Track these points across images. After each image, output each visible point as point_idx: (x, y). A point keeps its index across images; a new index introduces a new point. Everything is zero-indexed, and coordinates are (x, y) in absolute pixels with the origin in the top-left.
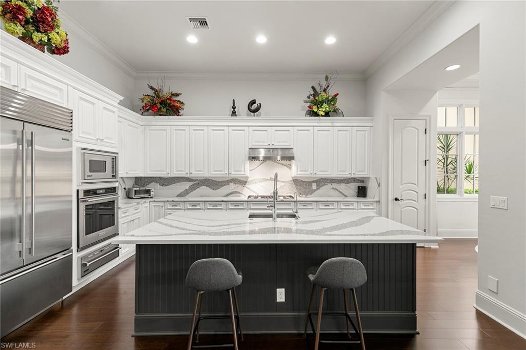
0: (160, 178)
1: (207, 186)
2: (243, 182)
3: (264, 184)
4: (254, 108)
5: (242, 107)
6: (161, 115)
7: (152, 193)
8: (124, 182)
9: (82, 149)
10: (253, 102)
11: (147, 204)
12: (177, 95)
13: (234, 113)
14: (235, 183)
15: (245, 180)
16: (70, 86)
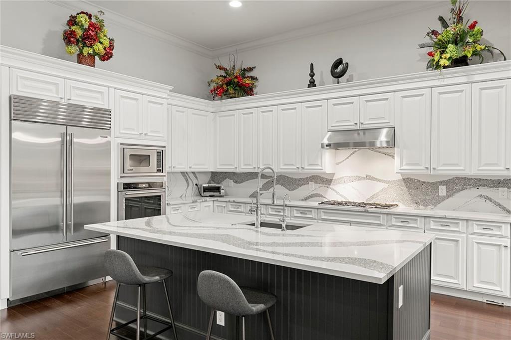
0: (234, 173)
1: (282, 185)
2: (325, 181)
3: (356, 184)
4: (339, 70)
5: (323, 70)
6: (231, 98)
7: (222, 191)
8: (197, 178)
9: (122, 144)
10: (339, 62)
11: (211, 204)
12: (251, 69)
13: (312, 84)
14: (316, 183)
15: (329, 178)
16: (111, 87)
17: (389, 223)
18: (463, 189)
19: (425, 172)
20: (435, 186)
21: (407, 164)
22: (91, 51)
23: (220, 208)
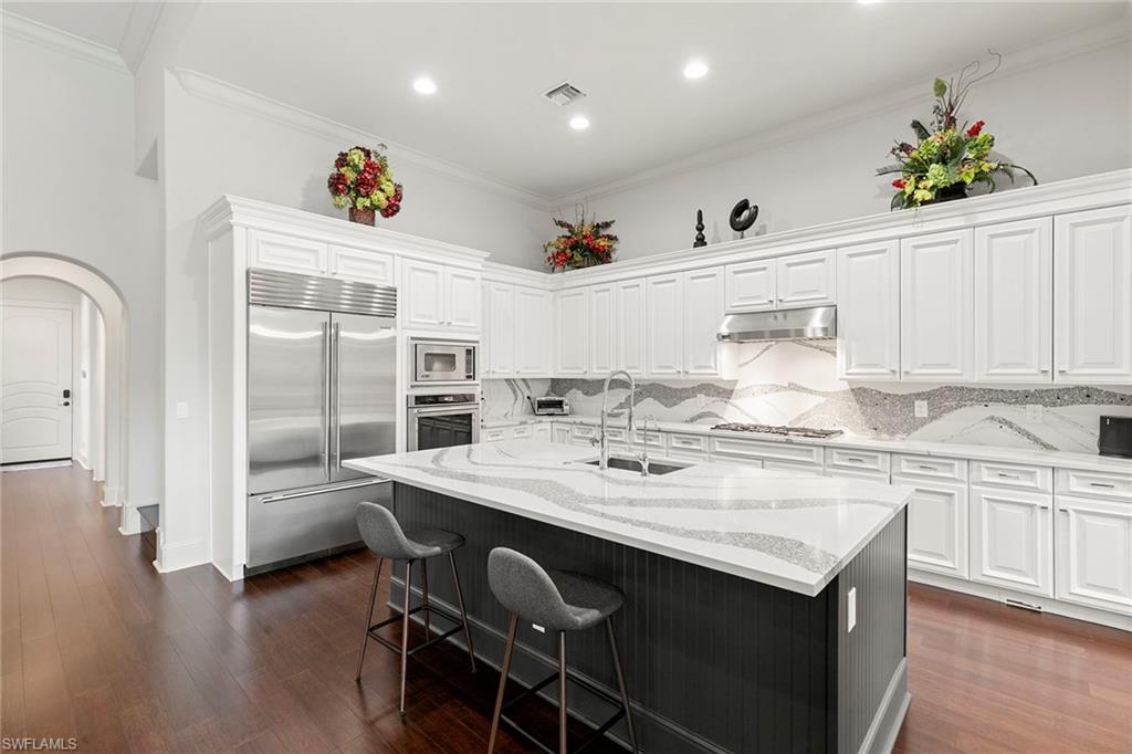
0: (584, 381)
1: (655, 398)
2: (724, 392)
3: (772, 397)
4: (743, 217)
5: (718, 220)
6: (579, 268)
7: (565, 407)
8: (529, 387)
9: (412, 338)
10: (744, 205)
11: (548, 426)
12: (607, 225)
13: (701, 242)
14: (708, 395)
15: (729, 388)
16: (398, 255)
17: (829, 462)
18: (959, 406)
19: (889, 378)
20: (908, 401)
21: (858, 365)
22: (368, 203)
23: (561, 433)
